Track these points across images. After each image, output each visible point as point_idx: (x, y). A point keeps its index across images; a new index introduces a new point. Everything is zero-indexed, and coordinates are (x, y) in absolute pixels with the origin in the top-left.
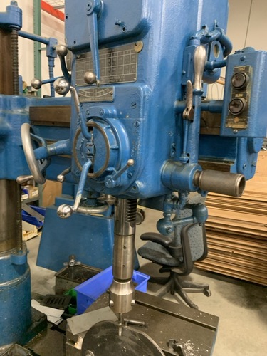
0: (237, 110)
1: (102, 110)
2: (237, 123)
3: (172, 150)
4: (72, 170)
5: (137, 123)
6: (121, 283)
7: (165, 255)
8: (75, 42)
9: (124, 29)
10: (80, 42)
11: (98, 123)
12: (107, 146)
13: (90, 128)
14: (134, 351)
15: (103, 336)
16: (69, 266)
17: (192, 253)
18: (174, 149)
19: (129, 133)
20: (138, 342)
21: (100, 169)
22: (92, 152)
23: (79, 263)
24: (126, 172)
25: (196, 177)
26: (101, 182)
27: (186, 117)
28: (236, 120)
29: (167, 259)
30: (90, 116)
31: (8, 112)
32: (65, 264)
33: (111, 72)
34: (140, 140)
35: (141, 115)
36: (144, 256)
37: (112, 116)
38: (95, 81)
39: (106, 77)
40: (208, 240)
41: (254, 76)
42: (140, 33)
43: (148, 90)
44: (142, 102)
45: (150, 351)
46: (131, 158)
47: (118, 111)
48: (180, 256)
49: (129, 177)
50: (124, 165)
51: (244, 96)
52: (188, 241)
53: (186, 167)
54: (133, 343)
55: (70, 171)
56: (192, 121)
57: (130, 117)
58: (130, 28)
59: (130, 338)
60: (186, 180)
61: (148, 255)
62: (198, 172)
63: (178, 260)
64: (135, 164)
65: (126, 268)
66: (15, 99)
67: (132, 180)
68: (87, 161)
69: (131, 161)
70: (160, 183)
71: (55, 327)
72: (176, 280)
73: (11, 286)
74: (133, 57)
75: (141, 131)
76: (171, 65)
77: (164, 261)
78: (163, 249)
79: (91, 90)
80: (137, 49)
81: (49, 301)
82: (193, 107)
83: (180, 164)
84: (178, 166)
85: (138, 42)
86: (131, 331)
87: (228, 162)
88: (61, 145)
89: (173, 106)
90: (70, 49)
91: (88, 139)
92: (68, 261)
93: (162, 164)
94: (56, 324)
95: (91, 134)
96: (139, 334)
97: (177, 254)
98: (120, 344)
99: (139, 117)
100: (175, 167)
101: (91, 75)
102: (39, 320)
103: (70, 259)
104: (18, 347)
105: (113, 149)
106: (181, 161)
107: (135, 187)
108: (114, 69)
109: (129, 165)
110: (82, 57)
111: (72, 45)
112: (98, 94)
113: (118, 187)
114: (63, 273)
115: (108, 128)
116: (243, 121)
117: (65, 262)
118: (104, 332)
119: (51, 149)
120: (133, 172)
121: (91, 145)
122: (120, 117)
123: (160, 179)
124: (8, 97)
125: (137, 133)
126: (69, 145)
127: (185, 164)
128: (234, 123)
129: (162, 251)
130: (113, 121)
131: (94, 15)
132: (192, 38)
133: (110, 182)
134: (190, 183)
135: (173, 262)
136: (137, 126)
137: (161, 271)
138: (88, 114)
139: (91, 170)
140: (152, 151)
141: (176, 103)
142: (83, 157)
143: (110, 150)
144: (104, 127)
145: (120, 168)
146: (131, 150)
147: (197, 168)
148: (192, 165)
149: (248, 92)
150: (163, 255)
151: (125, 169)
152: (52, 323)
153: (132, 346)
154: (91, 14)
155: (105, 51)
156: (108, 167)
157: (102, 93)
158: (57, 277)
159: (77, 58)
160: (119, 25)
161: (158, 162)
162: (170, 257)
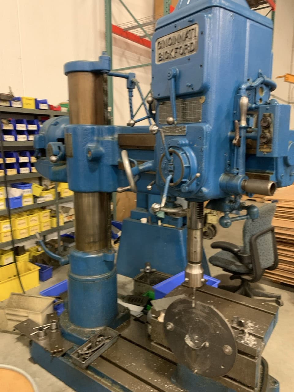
0: (264, 140)
1: (178, 141)
2: (266, 148)
3: (228, 166)
4: (157, 182)
5: (201, 149)
6: (194, 265)
7: (234, 263)
8: (159, 95)
9: (193, 89)
10: (162, 95)
11: (176, 151)
12: (182, 165)
13: (171, 154)
14: (204, 321)
15: (180, 310)
16: (146, 272)
17: (261, 261)
18: (230, 165)
19: (197, 156)
20: (207, 313)
21: (178, 181)
22: (172, 169)
23: (154, 270)
24: (195, 182)
25: (243, 184)
26: (178, 189)
27: (235, 144)
28: (265, 146)
29: (237, 266)
30: (170, 145)
31: (101, 139)
32: (142, 270)
33: (184, 115)
34: (204, 161)
35: (205, 144)
36: (215, 263)
37: (185, 145)
38: (173, 123)
39: (180, 118)
40: (279, 251)
41: (274, 119)
42: (203, 92)
43: (208, 127)
44: (205, 136)
45: (217, 320)
46: (198, 172)
47: (189, 141)
48: (249, 263)
49: (197, 185)
50: (193, 177)
51: (269, 132)
52: (257, 249)
53: (236, 177)
54: (204, 314)
55: (155, 183)
56: (240, 146)
57: (197, 146)
58: (197, 88)
59: (201, 310)
60: (236, 186)
61: (218, 263)
62: (244, 181)
63: (247, 267)
64: (201, 176)
65: (197, 253)
66: (106, 128)
67: (199, 187)
68: (169, 175)
69: (198, 175)
70: (219, 189)
71: (137, 319)
72: (247, 288)
73: (103, 279)
74: (199, 106)
75: (204, 155)
76: (225, 108)
77: (234, 268)
78: (233, 258)
79: (170, 128)
80: (202, 101)
81: (130, 300)
82: (240, 137)
83: (232, 175)
84: (231, 176)
85: (202, 97)
86: (201, 305)
87: (269, 173)
88: (148, 164)
89: (227, 136)
90: (155, 99)
91: (169, 161)
92: (144, 268)
93: (220, 176)
94: (138, 316)
95: (172, 158)
96: (208, 307)
97: (247, 261)
98: (193, 315)
99: (203, 146)
100: (229, 178)
101: (171, 119)
102: (124, 312)
103: (146, 265)
104: (110, 329)
105: (186, 167)
106: (233, 173)
107: (201, 192)
108: (186, 113)
109: (197, 177)
110: (163, 104)
111: (157, 96)
112: (175, 131)
113: (190, 192)
114: (141, 278)
115: (183, 153)
116: (269, 147)
117: (142, 268)
118: (180, 307)
119: (141, 167)
120: (200, 182)
121: (171, 165)
122: (190, 146)
123: (219, 186)
124: (101, 126)
125: (202, 156)
126: (155, 164)
127: (235, 176)
128: (264, 149)
129: (233, 260)
130: (186, 148)
131: (173, 80)
132: (240, 89)
133: (185, 188)
134: (239, 188)
135: (242, 269)
136: (202, 151)
137: (232, 278)
138: (169, 145)
139: (172, 181)
140: (213, 167)
141: (229, 134)
142: (166, 173)
143: (184, 168)
144: (180, 153)
145: (191, 179)
146: (198, 168)
147: (244, 178)
148: (241, 176)
149: (271, 129)
150: (233, 263)
151: (194, 179)
152: (133, 316)
153: (203, 317)
154: (171, 79)
155: (180, 101)
156: (184, 178)
157: (178, 130)
158: (136, 281)
159: (160, 105)
160: (190, 86)
161: (217, 175)
162: (240, 264)
